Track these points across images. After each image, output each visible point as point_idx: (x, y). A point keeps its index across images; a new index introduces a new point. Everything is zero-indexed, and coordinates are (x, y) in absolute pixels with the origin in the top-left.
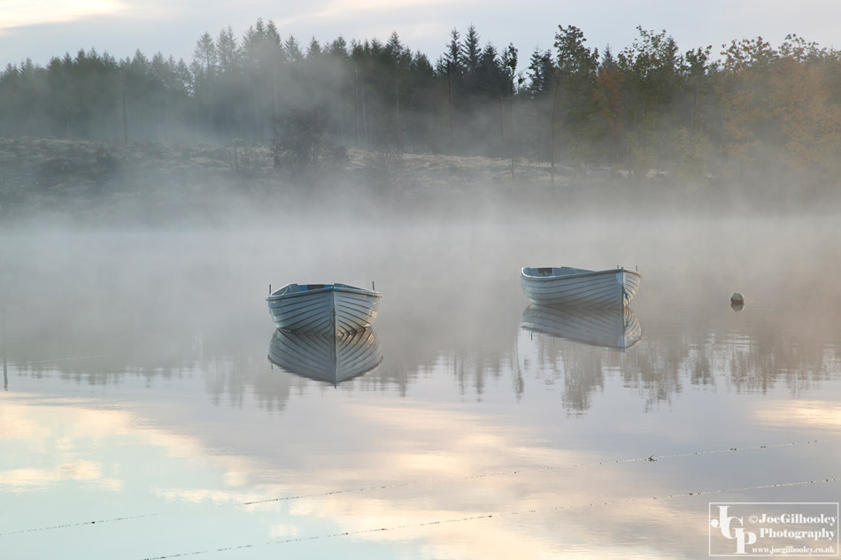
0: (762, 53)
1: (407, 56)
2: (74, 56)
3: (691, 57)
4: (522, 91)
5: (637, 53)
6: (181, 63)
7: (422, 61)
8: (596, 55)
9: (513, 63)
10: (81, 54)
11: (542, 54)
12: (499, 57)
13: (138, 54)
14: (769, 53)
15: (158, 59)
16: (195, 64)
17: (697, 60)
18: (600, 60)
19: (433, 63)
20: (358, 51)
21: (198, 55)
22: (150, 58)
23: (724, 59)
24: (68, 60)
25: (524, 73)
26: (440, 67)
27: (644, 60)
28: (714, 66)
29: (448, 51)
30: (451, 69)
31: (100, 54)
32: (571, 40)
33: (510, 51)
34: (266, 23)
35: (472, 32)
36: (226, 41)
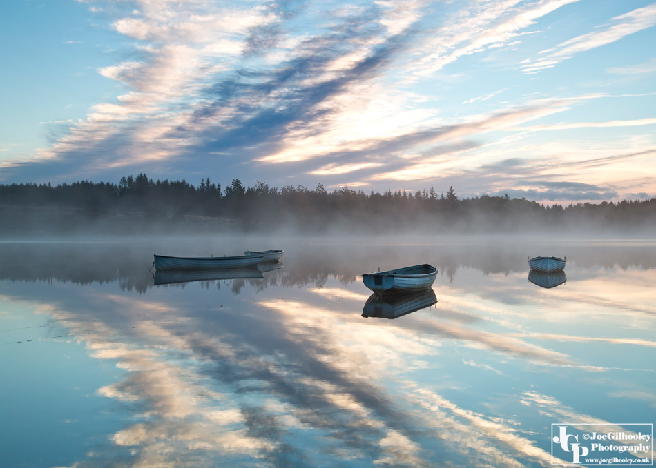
0: (293, 190)
1: (188, 185)
2: (80, 182)
3: (271, 190)
4: (223, 197)
5: (256, 188)
6: (116, 185)
7: (192, 187)
8: (244, 188)
9: (219, 189)
10: (83, 181)
12: (216, 187)
13: (102, 182)
15: (108, 184)
16: (120, 186)
17: (274, 191)
18: (246, 190)
19: (196, 188)
20: (172, 183)
21: (121, 183)
23: (281, 191)
24: (78, 183)
25: (223, 192)
26: (198, 189)
27: (258, 190)
28: (279, 193)
29: (201, 185)
30: (202, 190)
31: (89, 182)
32: (237, 183)
33: (219, 186)
34: (143, 174)
35: (208, 180)
36: (130, 179)
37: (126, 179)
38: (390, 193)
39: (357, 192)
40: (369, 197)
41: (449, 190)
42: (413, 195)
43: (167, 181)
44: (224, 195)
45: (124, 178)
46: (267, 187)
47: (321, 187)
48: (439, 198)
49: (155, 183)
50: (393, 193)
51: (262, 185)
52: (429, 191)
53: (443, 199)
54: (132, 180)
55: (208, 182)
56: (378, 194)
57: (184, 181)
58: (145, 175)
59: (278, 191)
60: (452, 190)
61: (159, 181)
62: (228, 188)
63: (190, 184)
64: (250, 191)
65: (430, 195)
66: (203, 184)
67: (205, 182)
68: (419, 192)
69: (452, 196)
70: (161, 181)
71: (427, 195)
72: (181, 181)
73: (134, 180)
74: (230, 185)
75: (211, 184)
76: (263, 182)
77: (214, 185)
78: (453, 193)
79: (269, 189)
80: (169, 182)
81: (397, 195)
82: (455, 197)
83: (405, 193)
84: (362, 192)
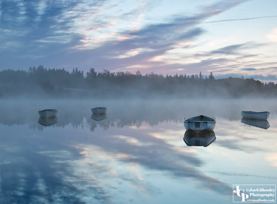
1: (66, 71)
3: (111, 74)
5: (103, 73)
6: (26, 71)
7: (68, 72)
11: (88, 72)
12: (81, 72)
13: (19, 70)
14: (124, 74)
16: (29, 72)
17: (113, 74)
18: (97, 74)
19: (70, 73)
20: (57, 70)
21: (29, 70)
22: (21, 70)
23: (117, 75)
25: (85, 75)
26: (71, 74)
27: (104, 74)
28: (116, 76)
29: (73, 71)
30: (73, 74)
32: (92, 70)
33: (83, 72)
34: (41, 65)
35: (77, 68)
36: (34, 68)
37: (32, 68)
38: (177, 76)
39: (159, 75)
40: (165, 78)
41: (210, 74)
42: (190, 77)
43: (54, 69)
44: (85, 77)
45: (31, 67)
46: (109, 72)
47: (139, 72)
48: (205, 78)
49: (48, 70)
50: (179, 76)
51: (106, 71)
52: (199, 74)
53: (207, 79)
54: (35, 69)
55: (77, 69)
56: (170, 76)
57: (63, 69)
58: (42, 66)
59: (115, 75)
60: (212, 74)
61: (50, 69)
62: (87, 73)
63: (67, 71)
64: (100, 74)
65: (199, 77)
66: (74, 71)
67: (75, 69)
68: (193, 75)
69: (211, 77)
70: (51, 69)
71: (198, 77)
72: (62, 69)
73: (36, 68)
74: (89, 71)
75: (78, 70)
76: (106, 70)
77: (80, 72)
78: (212, 75)
79: (110, 73)
80: (55, 70)
81: (181, 77)
82: (214, 78)
83: (185, 76)
84: (162, 75)
